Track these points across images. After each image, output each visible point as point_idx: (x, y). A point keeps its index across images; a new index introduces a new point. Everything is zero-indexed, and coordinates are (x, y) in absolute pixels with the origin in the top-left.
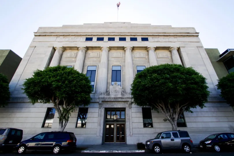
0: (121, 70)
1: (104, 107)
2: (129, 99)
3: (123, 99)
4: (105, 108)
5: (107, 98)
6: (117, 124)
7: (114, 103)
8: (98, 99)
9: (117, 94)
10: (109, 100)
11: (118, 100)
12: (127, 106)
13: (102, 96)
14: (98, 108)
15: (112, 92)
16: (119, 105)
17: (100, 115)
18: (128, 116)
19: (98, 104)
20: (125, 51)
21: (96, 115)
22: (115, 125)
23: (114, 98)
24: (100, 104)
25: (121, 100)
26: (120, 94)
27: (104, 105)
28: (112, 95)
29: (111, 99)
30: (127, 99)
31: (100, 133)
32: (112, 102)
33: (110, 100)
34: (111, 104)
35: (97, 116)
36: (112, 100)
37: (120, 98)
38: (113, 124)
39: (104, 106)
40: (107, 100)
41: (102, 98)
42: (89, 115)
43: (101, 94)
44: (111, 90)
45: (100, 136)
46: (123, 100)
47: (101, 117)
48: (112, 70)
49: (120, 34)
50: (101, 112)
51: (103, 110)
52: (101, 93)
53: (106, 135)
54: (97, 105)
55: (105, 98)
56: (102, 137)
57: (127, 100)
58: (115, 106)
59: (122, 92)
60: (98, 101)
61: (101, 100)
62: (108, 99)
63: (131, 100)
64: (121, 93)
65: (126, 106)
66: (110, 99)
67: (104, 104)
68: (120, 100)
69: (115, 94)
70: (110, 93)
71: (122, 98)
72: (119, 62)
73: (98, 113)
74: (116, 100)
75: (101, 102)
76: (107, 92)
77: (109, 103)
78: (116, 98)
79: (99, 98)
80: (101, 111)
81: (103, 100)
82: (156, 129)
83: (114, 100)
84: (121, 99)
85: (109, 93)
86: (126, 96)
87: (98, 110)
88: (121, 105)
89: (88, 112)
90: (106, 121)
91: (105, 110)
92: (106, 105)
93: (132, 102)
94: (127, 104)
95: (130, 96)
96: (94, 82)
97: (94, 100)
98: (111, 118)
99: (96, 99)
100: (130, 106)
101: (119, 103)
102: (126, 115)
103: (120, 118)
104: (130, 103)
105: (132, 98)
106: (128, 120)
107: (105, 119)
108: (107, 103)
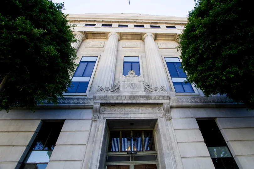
0: (138, 62)
1: (104, 118)
2: (164, 99)
3: (151, 99)
4: (107, 120)
5: (113, 97)
6: (135, 166)
7: (128, 109)
8: (92, 100)
9: (135, 90)
10: (117, 102)
11: (138, 102)
12: (161, 115)
13: (103, 93)
14: (90, 121)
15: (126, 87)
16: (141, 113)
17: (91, 139)
18: (166, 140)
19: (90, 111)
20: (144, 41)
21: (82, 138)
23: (130, 97)
24: (95, 111)
25: (146, 102)
26: (143, 89)
27: (104, 114)
28: (125, 92)
29: (123, 98)
30: (159, 99)
32: (123, 108)
33: (121, 102)
34: (124, 112)
35: (85, 142)
36: (125, 102)
37: (143, 97)
39: (105, 116)
40: (112, 102)
41: (101, 98)
42: (62, 138)
43: (101, 90)
44: (122, 83)
46: (151, 101)
47: (96, 143)
48: (124, 62)
49: (135, 21)
50: (97, 129)
51: (101, 126)
52: (100, 88)
54: (88, 114)
55: (109, 97)
57: (160, 101)
58: (132, 116)
59: (147, 87)
60: (92, 103)
61: (100, 101)
62: (115, 98)
63: (168, 101)
64: (145, 88)
65: (159, 115)
66: (119, 98)
67: (104, 112)
68: (142, 102)
69: (131, 90)
70: (121, 89)
71: (147, 97)
72: (136, 52)
73: (87, 133)
74: (134, 102)
75: (98, 106)
76: (116, 88)
77: (116, 109)
78: (134, 97)
79: (94, 98)
80: (95, 127)
81: (104, 102)
83: (130, 102)
84: (145, 98)
85: (118, 88)
86: (155, 93)
87: (90, 125)
88: (145, 114)
89: (61, 132)
90: (107, 157)
91: (106, 125)
92: (110, 114)
93: (171, 107)
94: (159, 112)
95: (165, 94)
96: (90, 77)
97: (83, 103)
98: (121, 151)
99: (87, 99)
100: (167, 114)
101: (140, 110)
102: (162, 136)
103: (143, 151)
104: (167, 108)
105: (170, 98)
106: (168, 149)
107: (106, 153)
108: (112, 109)
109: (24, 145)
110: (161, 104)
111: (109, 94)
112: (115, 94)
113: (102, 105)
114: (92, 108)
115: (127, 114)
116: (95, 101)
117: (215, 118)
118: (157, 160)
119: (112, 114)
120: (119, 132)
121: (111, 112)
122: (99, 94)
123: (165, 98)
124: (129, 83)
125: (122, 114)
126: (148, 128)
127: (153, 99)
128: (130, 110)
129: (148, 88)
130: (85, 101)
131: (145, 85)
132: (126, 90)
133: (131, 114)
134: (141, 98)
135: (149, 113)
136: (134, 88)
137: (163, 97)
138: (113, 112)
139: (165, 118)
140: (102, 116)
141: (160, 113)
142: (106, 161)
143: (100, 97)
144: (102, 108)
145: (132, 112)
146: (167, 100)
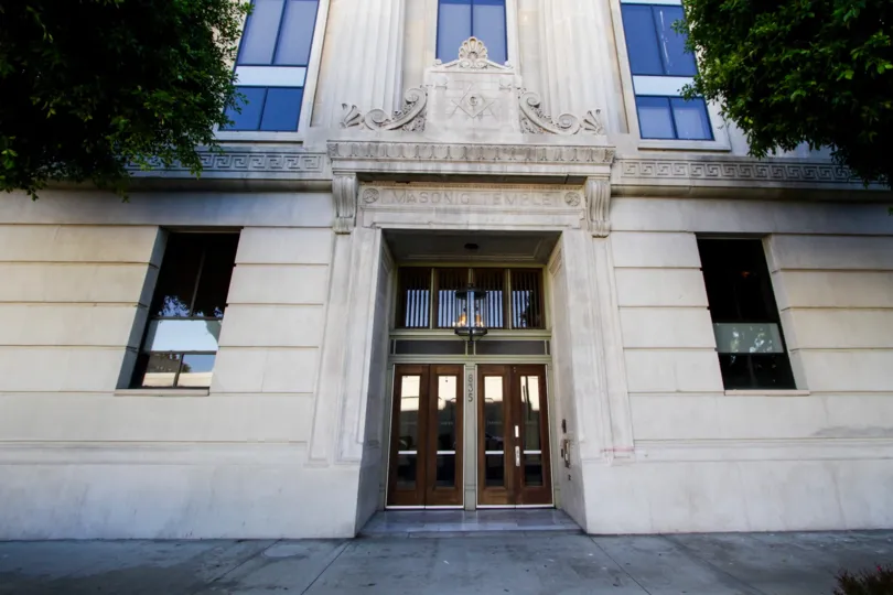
1: (373, 226)
2: (591, 162)
3: (543, 160)
4: (385, 232)
5: (401, 150)
6: (480, 367)
7: (459, 195)
8: (325, 159)
9: (487, 121)
10: (418, 168)
11: (496, 169)
12: (575, 220)
13: (364, 135)
14: (329, 234)
15: (449, 110)
16: (506, 212)
17: (339, 291)
18: (583, 300)
19: (323, 198)
21: (310, 285)
22: (470, 377)
23: (466, 150)
24: (342, 201)
25: (526, 170)
26: (514, 122)
27: (374, 210)
28: (449, 132)
29: (441, 155)
30: (574, 162)
31: (341, 436)
32: (442, 190)
33: (431, 168)
34: (441, 206)
35: (320, 296)
36: (447, 169)
37: (512, 150)
38: (457, 371)
39: (377, 217)
40: (401, 168)
41: (357, 151)
42: (241, 285)
43: (355, 121)
44: (433, 94)
45: (339, 460)
46: (543, 170)
50: (353, 259)
51: (368, 250)
52: (348, 114)
53: (396, 446)
54: (317, 209)
55: (385, 150)
56: (357, 468)
57: (577, 170)
58: (472, 221)
59: (532, 114)
60: (324, 172)
61: (353, 166)
62: (410, 156)
63: (606, 169)
64: (525, 118)
65: (567, 219)
66: (426, 155)
67: (375, 205)
68: (511, 169)
69: (470, 123)
70: (431, 117)
71: (529, 153)
73: (323, 273)
74: (481, 169)
75: (351, 181)
76: (410, 116)
77: (417, 193)
78: (481, 152)
79: (333, 151)
80: (348, 252)
81: (369, 166)
82: (831, 399)
83: (464, 169)
84: (520, 158)
85: (421, 115)
86: (563, 139)
87: (328, 246)
88: (519, 213)
89: (235, 265)
90: (392, 342)
91: (382, 249)
92: (395, 210)
93: (615, 194)
94: (568, 208)
95: (600, 140)
96: (306, 66)
97: (293, 169)
98: (436, 326)
99: (307, 156)
100: (598, 216)
101: (502, 199)
102: (570, 285)
103: (505, 327)
104: (600, 194)
105: (615, 159)
106: (586, 324)
107: (390, 330)
108: (400, 193)
109: (128, 303)
110: (580, 181)
111: (386, 135)
112: (409, 138)
113: (364, 178)
114: (327, 189)
115: (456, 212)
116: (337, 165)
117: (766, 235)
118: (549, 353)
119: (401, 210)
120: (427, 271)
121: (397, 205)
122: (347, 135)
123: (597, 159)
124: (461, 93)
125: (438, 210)
126: (524, 261)
127: (551, 159)
128: (465, 198)
129: (534, 115)
130: (300, 164)
131: (525, 107)
132: (449, 123)
133: (468, 211)
134: (506, 157)
135: (532, 212)
136: (480, 116)
137: (591, 152)
138: (405, 205)
139: (590, 229)
140: (367, 218)
141: (571, 213)
142: (392, 352)
143: (354, 148)
144: (364, 188)
145: (472, 207)
146: (603, 165)
